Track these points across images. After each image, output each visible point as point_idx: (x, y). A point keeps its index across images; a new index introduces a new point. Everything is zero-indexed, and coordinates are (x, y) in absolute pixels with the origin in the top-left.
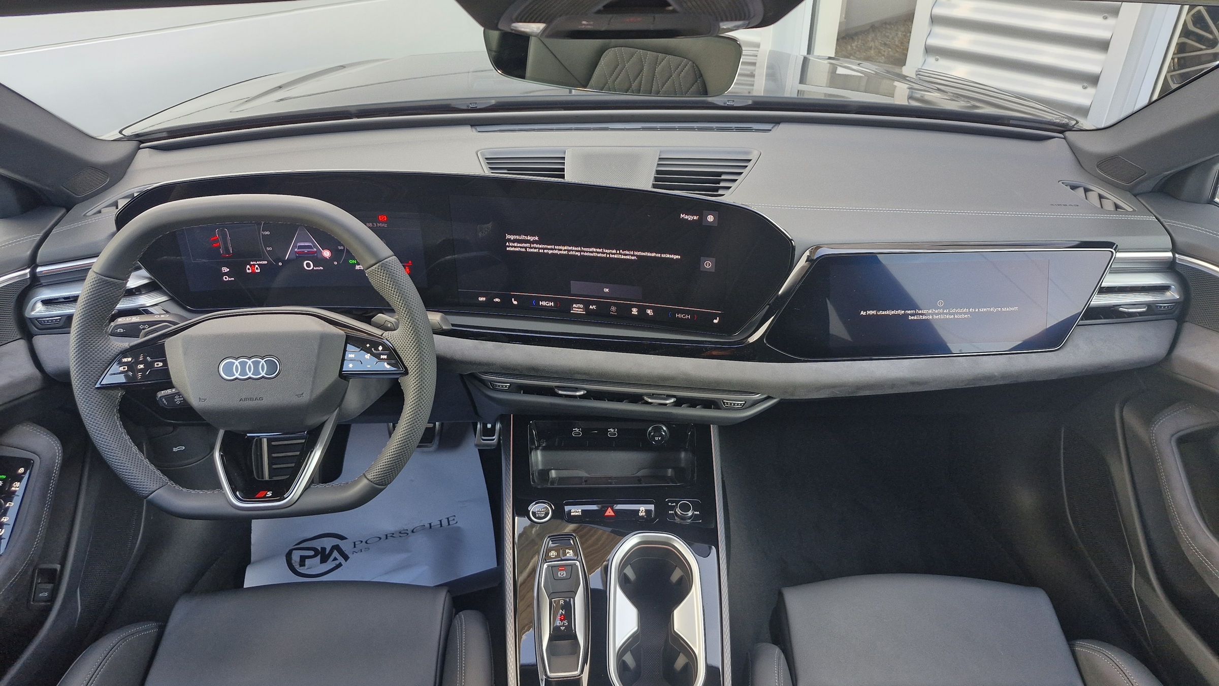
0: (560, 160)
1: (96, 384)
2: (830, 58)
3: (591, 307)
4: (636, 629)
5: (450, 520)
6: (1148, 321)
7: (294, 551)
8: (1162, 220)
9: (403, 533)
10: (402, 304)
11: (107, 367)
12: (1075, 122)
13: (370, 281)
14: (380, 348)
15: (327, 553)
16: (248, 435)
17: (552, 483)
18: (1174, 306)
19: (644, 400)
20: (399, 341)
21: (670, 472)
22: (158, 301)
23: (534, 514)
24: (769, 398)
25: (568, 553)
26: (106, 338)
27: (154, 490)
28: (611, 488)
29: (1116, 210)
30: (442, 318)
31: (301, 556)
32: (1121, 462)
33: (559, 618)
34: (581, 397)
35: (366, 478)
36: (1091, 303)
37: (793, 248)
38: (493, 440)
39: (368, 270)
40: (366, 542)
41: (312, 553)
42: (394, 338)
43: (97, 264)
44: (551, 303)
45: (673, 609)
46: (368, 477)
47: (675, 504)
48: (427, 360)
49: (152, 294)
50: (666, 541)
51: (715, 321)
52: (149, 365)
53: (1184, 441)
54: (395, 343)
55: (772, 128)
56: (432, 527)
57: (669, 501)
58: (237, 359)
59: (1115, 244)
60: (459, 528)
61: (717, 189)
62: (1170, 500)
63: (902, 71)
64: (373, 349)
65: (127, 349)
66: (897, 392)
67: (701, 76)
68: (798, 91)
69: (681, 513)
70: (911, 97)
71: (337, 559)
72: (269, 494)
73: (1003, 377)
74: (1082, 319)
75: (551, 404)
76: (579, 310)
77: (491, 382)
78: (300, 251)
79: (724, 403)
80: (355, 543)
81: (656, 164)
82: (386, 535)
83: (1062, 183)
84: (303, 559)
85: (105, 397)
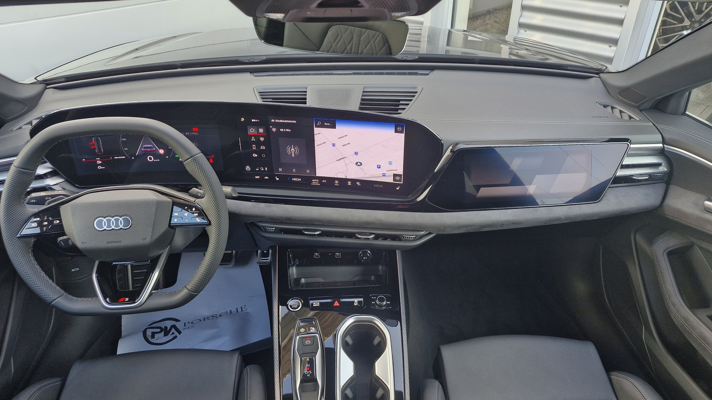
0: (304, 93)
1: (17, 235)
2: (464, 31)
3: (323, 181)
4: (353, 374)
5: (242, 308)
6: (649, 184)
7: (148, 330)
8: (656, 125)
9: (214, 317)
10: (207, 182)
11: (24, 224)
12: (605, 68)
13: (187, 168)
14: (194, 209)
15: (168, 330)
16: (114, 263)
17: (302, 286)
18: (664, 175)
19: (356, 236)
20: (205, 205)
21: (373, 278)
22: (57, 182)
23: (291, 306)
24: (430, 233)
25: (312, 329)
26: (23, 206)
27: (55, 298)
28: (337, 289)
29: (630, 119)
30: (233, 190)
31: (152, 332)
32: (635, 266)
33: (306, 369)
34: (318, 235)
35: (187, 288)
36: (617, 174)
37: (442, 145)
38: (268, 259)
39: (185, 162)
40: (192, 323)
41: (159, 330)
42: (202, 203)
43: (17, 161)
44: (299, 179)
45: (375, 361)
46: (188, 288)
47: (375, 298)
48: (223, 216)
49: (53, 178)
50: (370, 320)
51: (398, 189)
52: (50, 222)
53: (671, 254)
54: (203, 206)
55: (430, 73)
56: (232, 313)
57: (372, 296)
58: (105, 218)
59: (629, 139)
60: (248, 313)
61: (397, 110)
62: (664, 289)
63: (505, 38)
64: (189, 210)
65: (37, 213)
66: (505, 229)
67: (388, 42)
68: (446, 50)
69: (379, 303)
70: (510, 54)
71: (174, 334)
72: (127, 299)
73: (567, 218)
74: (611, 184)
75: (300, 240)
76: (316, 183)
77: (264, 227)
78: (145, 150)
79: (403, 237)
80: (185, 323)
81: (361, 95)
82: (204, 318)
83: (599, 104)
84: (153, 334)
85: (24, 243)
